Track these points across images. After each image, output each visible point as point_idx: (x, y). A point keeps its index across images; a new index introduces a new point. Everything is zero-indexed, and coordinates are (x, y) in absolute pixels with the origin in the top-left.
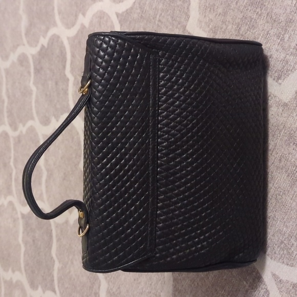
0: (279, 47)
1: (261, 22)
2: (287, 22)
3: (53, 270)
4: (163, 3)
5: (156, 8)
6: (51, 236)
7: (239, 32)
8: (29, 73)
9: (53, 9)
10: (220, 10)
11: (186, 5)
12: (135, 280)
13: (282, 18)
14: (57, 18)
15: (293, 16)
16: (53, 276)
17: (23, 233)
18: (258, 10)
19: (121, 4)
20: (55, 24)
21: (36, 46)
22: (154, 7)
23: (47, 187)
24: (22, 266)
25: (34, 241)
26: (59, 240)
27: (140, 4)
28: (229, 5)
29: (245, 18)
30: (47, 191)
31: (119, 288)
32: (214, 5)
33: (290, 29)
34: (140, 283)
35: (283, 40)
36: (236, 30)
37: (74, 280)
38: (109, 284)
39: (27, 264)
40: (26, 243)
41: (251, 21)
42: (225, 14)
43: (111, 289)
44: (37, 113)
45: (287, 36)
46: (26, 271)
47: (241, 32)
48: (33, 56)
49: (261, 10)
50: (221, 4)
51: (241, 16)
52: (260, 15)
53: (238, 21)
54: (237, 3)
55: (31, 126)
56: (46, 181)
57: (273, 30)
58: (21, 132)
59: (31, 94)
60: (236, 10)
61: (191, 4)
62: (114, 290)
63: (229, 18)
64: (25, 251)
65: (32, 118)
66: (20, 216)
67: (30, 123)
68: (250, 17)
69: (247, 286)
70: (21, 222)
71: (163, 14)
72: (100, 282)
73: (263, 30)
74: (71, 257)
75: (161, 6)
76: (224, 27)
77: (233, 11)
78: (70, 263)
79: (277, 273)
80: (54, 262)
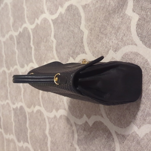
0: (116, 38)
1: (108, 27)
2: (118, 28)
3: (27, 133)
4: (71, 17)
5: (68, 19)
6: (26, 118)
7: (100, 31)
8: (14, 44)
9: (24, 15)
10: (93, 21)
11: (80, 18)
12: (62, 136)
13: (116, 26)
14: (26, 20)
15: (120, 26)
16: (27, 136)
17: (14, 117)
18: (107, 22)
19: (53, 15)
20: (25, 22)
21: (17, 32)
22: (67, 18)
23: (24, 96)
24: (14, 131)
25: (18, 120)
26: (29, 120)
27: (61, 16)
28: (96, 20)
29: (102, 25)
30: (24, 98)
31: (56, 140)
32: (90, 19)
33: (119, 31)
34: (64, 137)
35: (117, 35)
36: (99, 30)
37: (37, 137)
38: (51, 139)
39: (16, 131)
40: (15, 121)
41: (105, 27)
42: (95, 23)
43: (53, 141)
44: (19, 62)
45: (118, 34)
46: (15, 134)
47: (101, 31)
48: (16, 36)
49: (109, 22)
50: (93, 19)
51: (101, 24)
52: (108, 24)
53: (100, 26)
54: (99, 19)
55: (16, 68)
56: (24, 93)
57: (113, 31)
58: (12, 71)
59: (15, 53)
60: (99, 22)
61: (82, 18)
62: (54, 141)
63: (96, 25)
64: (15, 125)
65: (17, 65)
66: (12, 109)
67: (15, 67)
68: (105, 25)
69: (106, 136)
70: (13, 112)
71: (71, 21)
72: (48, 137)
73: (109, 31)
74: (35, 127)
75: (70, 18)
76: (95, 28)
77: (98, 22)
78: (35, 130)
79: (117, 131)
80: (28, 129)
